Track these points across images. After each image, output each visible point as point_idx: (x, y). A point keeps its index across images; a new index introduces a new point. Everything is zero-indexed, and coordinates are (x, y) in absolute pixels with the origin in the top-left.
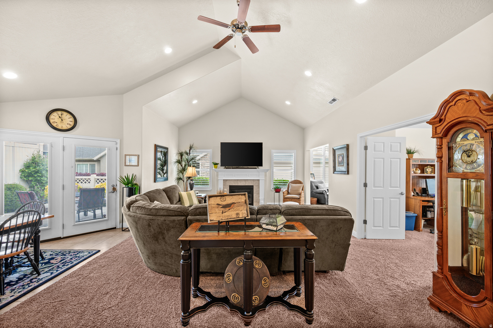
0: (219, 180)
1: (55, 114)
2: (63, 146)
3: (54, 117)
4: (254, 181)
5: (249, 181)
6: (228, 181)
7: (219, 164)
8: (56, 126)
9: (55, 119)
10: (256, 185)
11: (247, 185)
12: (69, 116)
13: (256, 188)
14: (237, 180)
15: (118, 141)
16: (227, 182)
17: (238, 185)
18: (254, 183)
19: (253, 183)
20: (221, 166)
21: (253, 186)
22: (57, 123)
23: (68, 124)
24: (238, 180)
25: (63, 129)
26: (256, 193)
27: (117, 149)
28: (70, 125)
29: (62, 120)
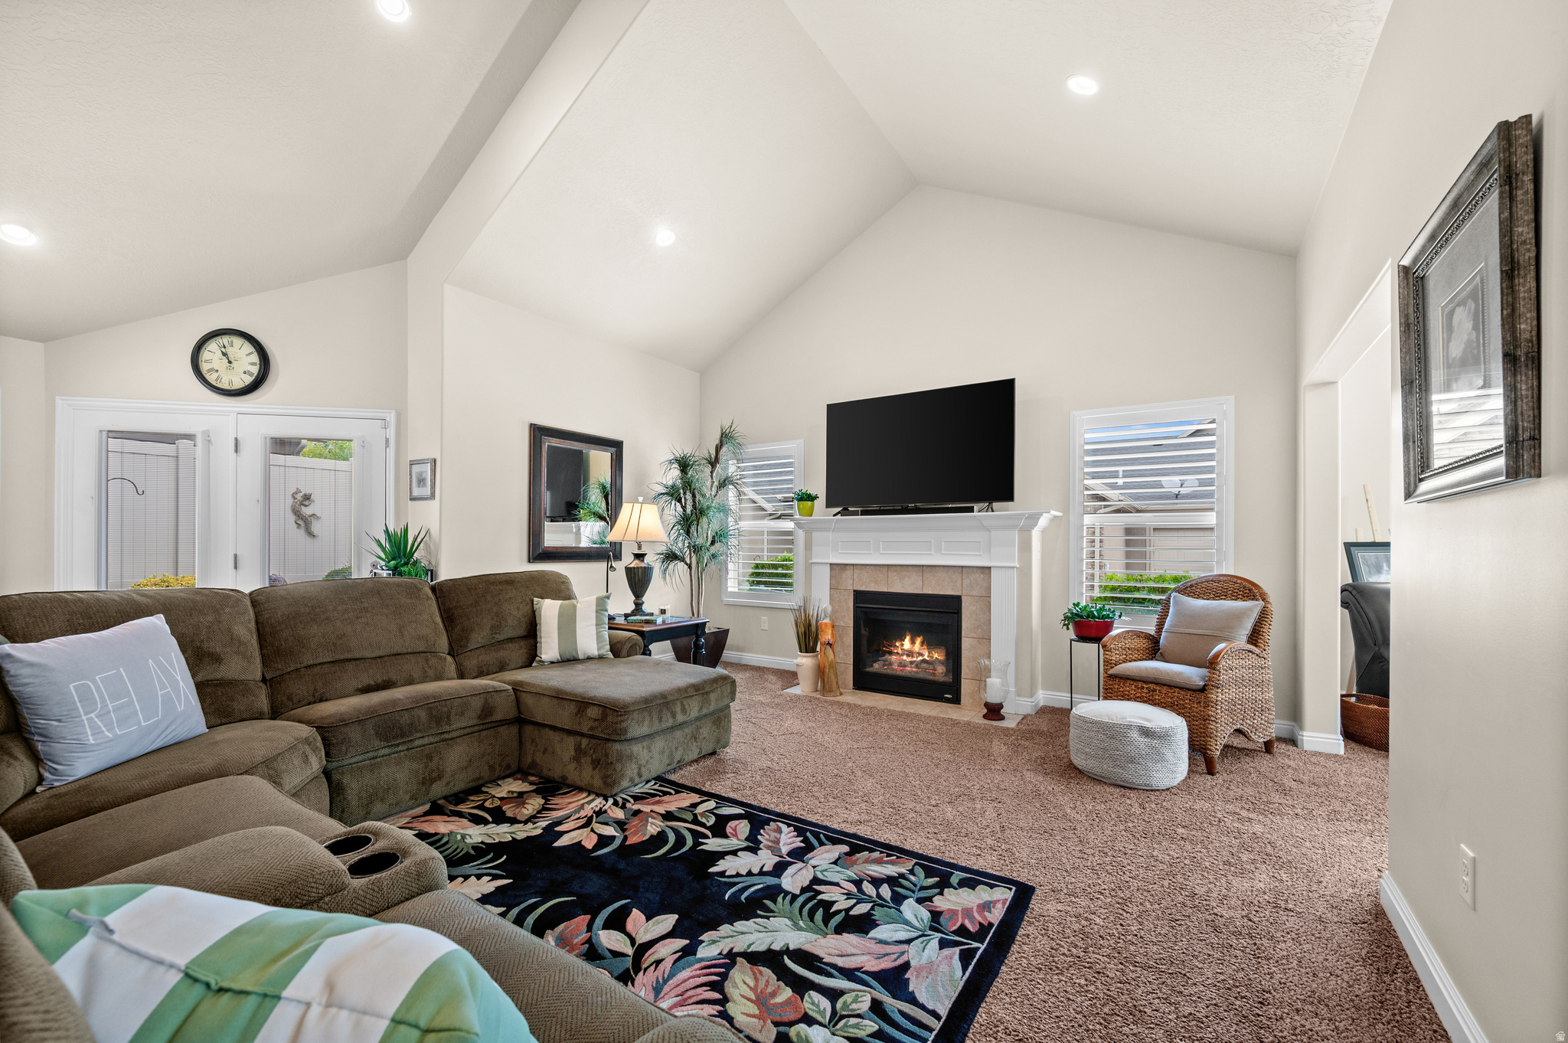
0: (814, 567)
1: (213, 346)
2: (236, 439)
3: (211, 354)
4: (965, 576)
5: (941, 574)
6: (849, 572)
7: (816, 497)
8: (217, 380)
9: (213, 361)
10: (974, 593)
11: (930, 592)
12: (248, 348)
13: (974, 608)
14: (885, 569)
15: (391, 417)
16: (844, 576)
17: (889, 590)
18: (966, 582)
19: (959, 585)
20: (829, 505)
21: (957, 600)
22: (217, 371)
23: (245, 373)
24: (892, 569)
25: (233, 388)
26: (972, 635)
27: (387, 440)
28: (251, 374)
29: (230, 362)
